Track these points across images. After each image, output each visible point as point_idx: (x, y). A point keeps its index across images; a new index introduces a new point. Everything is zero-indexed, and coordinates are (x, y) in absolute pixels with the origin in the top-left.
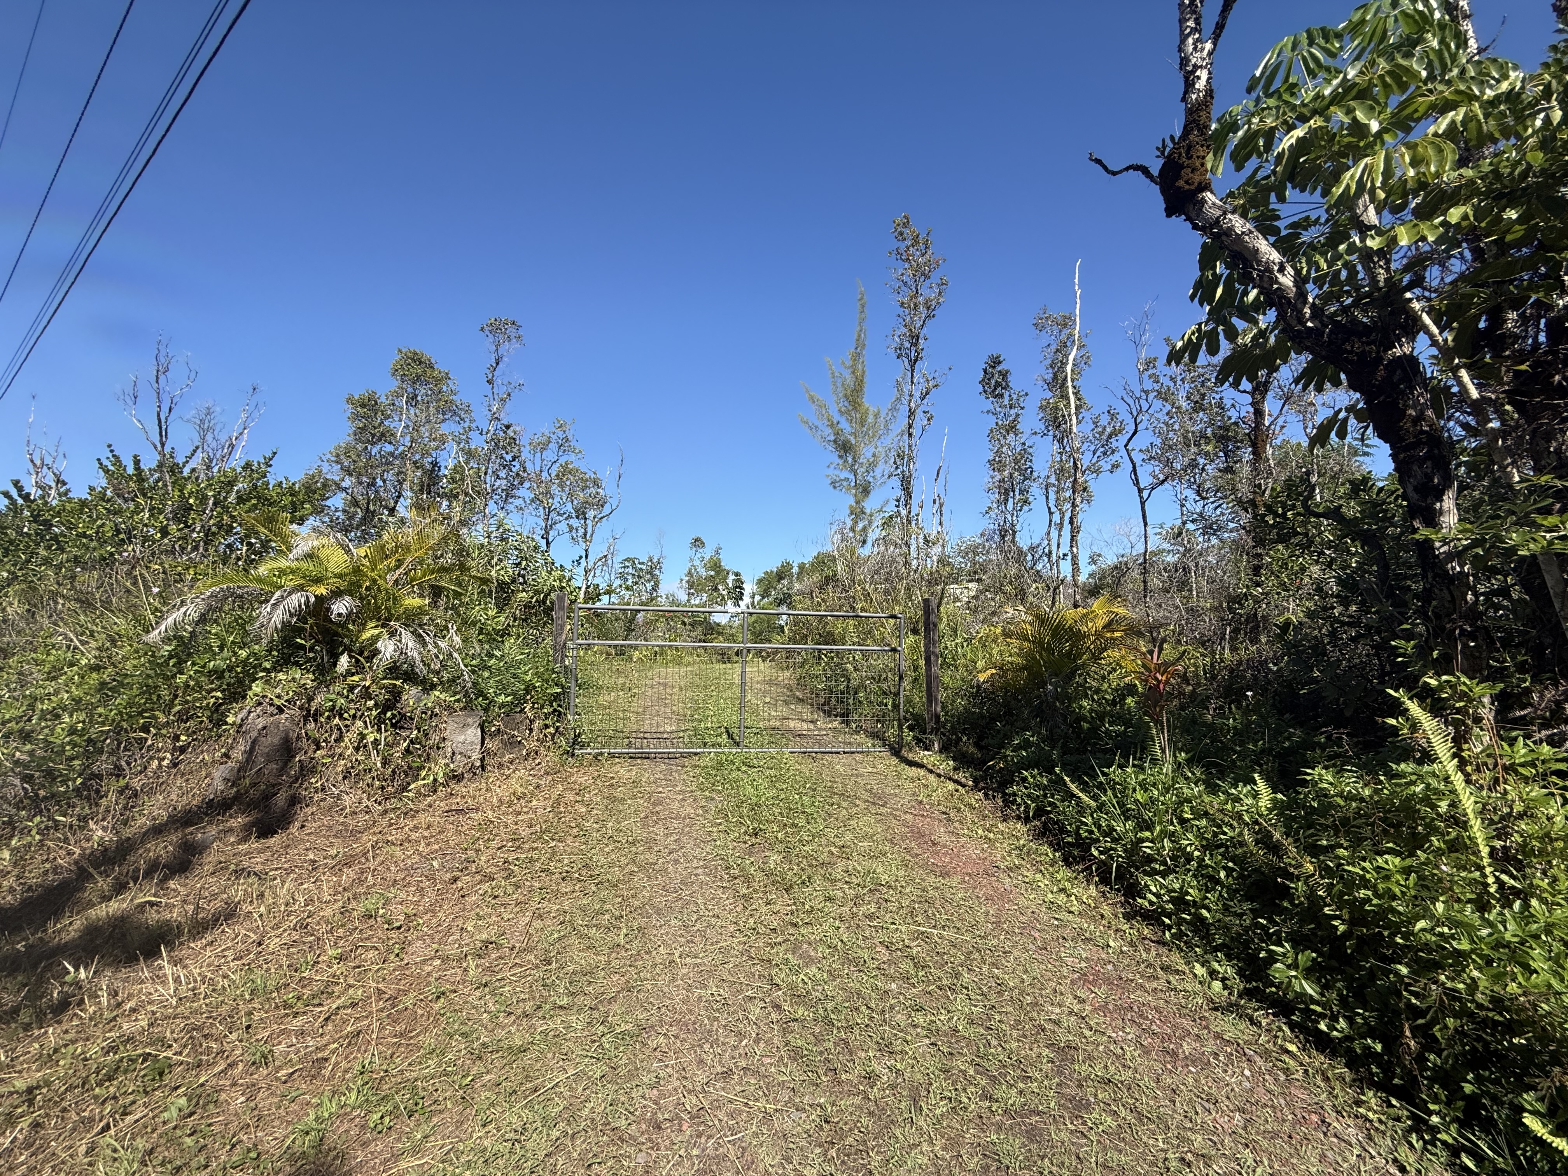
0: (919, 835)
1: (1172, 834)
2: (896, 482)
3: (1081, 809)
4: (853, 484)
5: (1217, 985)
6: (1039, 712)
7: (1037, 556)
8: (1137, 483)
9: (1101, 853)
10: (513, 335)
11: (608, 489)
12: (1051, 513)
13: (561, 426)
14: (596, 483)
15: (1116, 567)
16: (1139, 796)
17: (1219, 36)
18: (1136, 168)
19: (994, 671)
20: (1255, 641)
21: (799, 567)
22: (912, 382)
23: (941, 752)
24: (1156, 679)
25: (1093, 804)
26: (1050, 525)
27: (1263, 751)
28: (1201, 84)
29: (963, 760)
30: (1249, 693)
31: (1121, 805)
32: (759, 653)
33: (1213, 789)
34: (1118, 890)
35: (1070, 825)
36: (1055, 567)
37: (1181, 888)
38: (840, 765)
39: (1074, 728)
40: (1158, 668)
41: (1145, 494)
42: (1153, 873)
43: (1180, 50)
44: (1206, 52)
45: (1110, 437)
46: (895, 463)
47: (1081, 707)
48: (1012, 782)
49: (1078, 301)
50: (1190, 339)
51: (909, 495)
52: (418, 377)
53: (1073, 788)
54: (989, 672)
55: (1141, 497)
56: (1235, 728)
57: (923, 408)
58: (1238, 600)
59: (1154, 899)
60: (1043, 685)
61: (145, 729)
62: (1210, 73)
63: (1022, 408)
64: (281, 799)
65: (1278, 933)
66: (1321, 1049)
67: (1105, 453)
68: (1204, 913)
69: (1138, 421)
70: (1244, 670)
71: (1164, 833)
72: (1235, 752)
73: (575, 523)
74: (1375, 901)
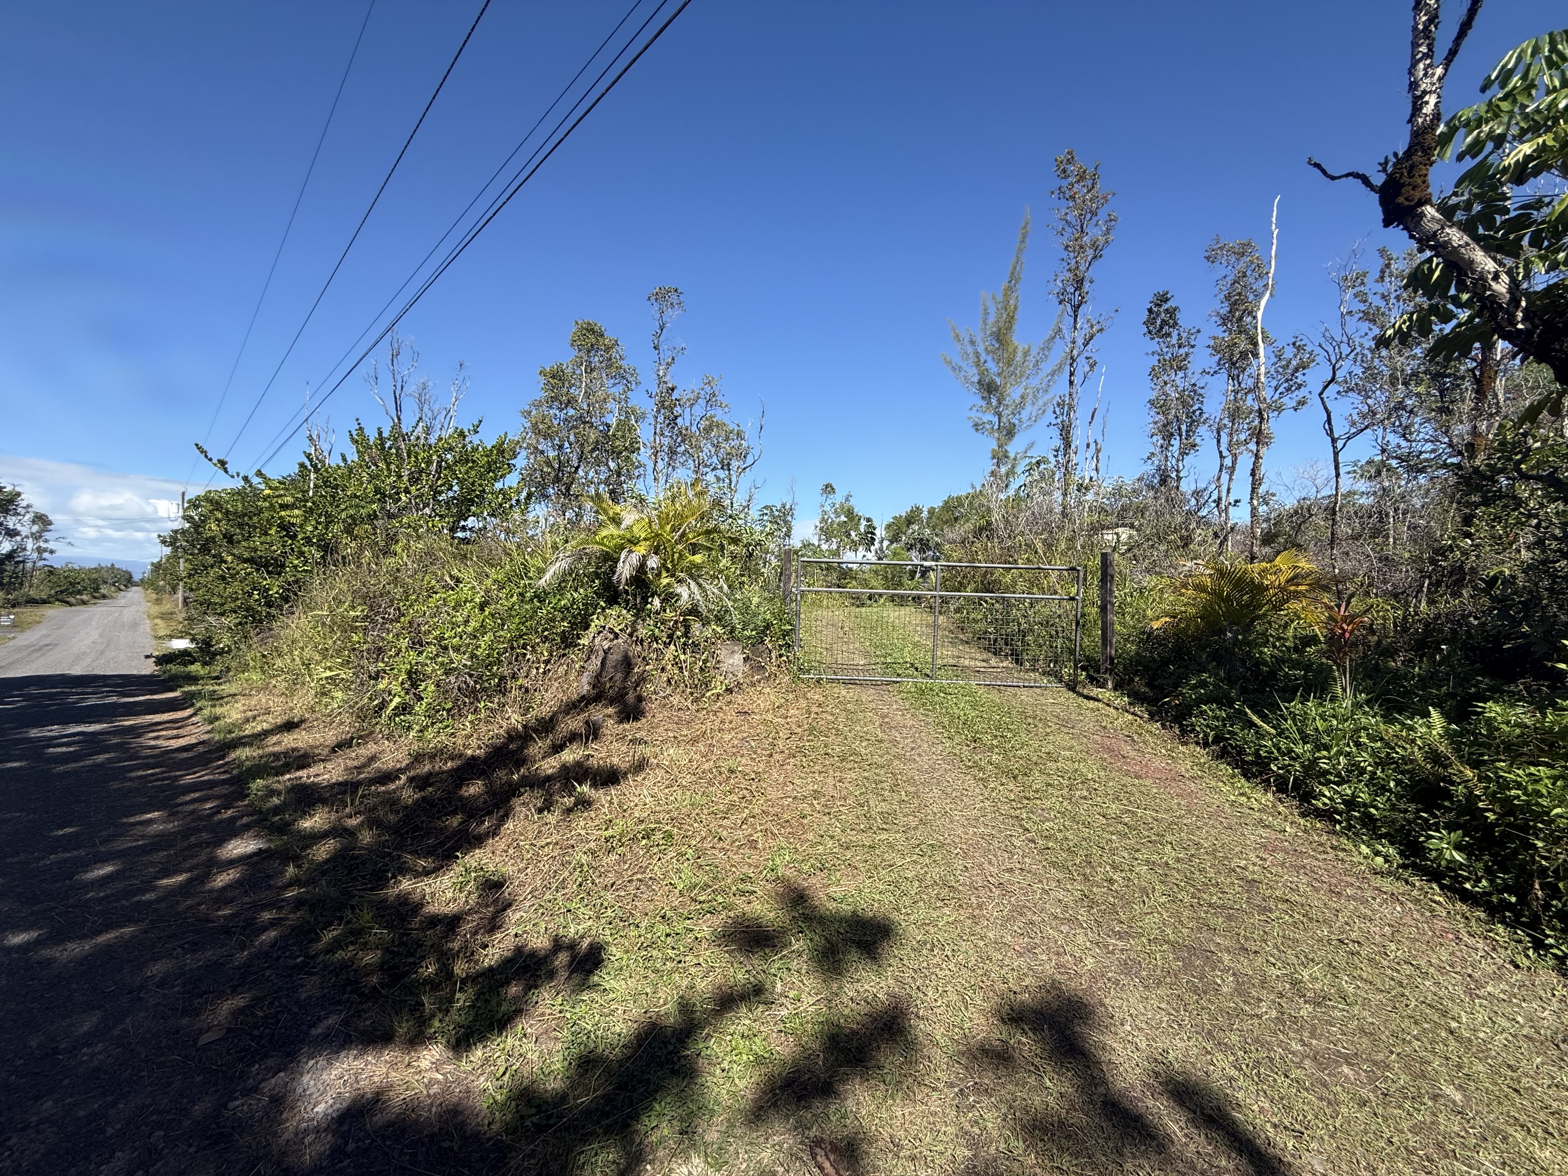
0: (1110, 750)
1: (1348, 754)
2: (1055, 432)
3: (1260, 735)
4: (996, 427)
5: (1379, 860)
6: (1215, 656)
7: (1202, 501)
8: (1330, 433)
9: (1279, 768)
10: (675, 302)
11: (751, 439)
12: (1222, 457)
13: (709, 383)
14: (739, 435)
15: (1296, 512)
16: (1319, 724)
17: (1451, 61)
18: (1356, 176)
19: (1167, 619)
20: (1456, 594)
21: (929, 512)
22: (1075, 328)
23: (1115, 689)
24: (1342, 628)
25: (1273, 731)
26: (1221, 470)
27: (1446, 695)
28: (1428, 109)
29: (1137, 698)
30: (1443, 647)
31: (1300, 731)
32: (892, 599)
33: (1389, 719)
34: (1294, 797)
35: (1250, 748)
36: (1223, 514)
37: (1353, 794)
38: (1025, 695)
39: (1252, 671)
40: (1344, 619)
41: (1339, 444)
42: (1328, 783)
43: (1410, 73)
44: (1436, 77)
45: (1296, 370)
46: (1054, 412)
47: (1261, 653)
48: (1191, 715)
49: (1275, 241)
50: (1400, 327)
51: (1068, 445)
52: (592, 345)
53: (1255, 718)
54: (1164, 620)
55: (1335, 447)
56: (1419, 675)
57: (1086, 354)
58: (1442, 551)
59: (1327, 801)
60: (1222, 632)
61: (524, 647)
62: (1439, 97)
63: (1193, 347)
64: (631, 697)
65: (1437, 824)
66: (1464, 900)
67: (1288, 389)
68: (1373, 810)
69: (1337, 366)
70: (1442, 624)
71: (1340, 753)
72: (1417, 695)
73: (722, 474)
74: (1524, 798)
